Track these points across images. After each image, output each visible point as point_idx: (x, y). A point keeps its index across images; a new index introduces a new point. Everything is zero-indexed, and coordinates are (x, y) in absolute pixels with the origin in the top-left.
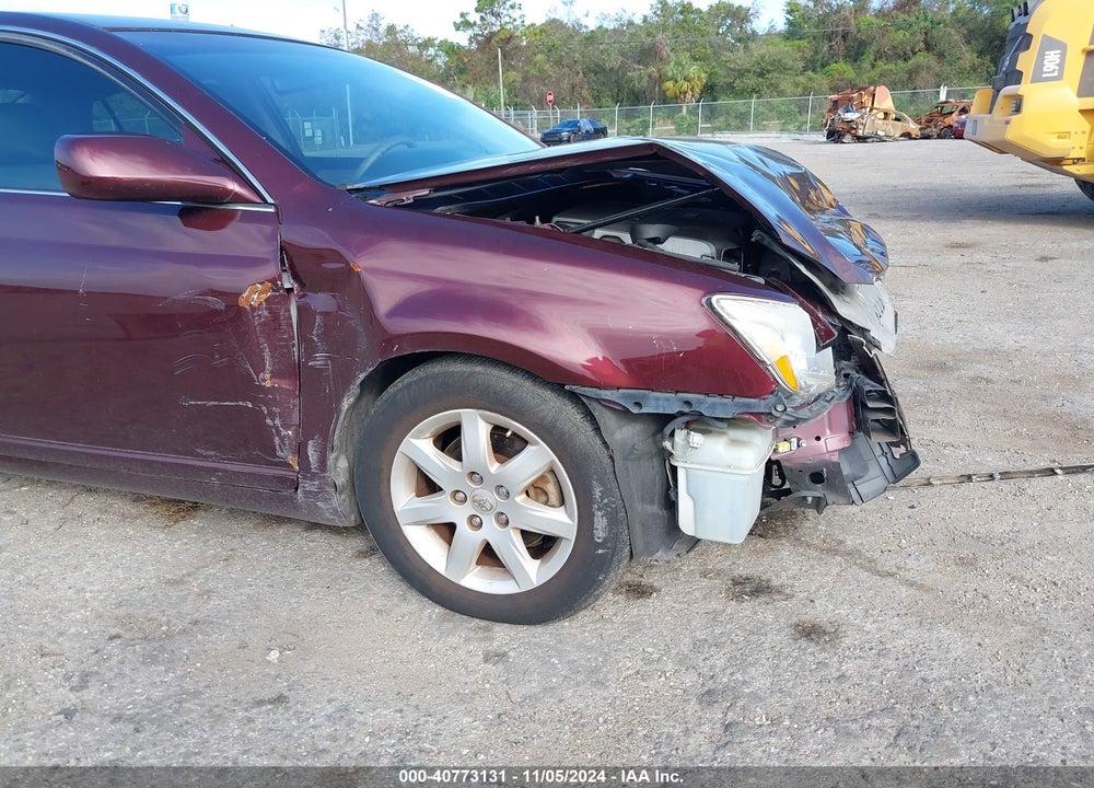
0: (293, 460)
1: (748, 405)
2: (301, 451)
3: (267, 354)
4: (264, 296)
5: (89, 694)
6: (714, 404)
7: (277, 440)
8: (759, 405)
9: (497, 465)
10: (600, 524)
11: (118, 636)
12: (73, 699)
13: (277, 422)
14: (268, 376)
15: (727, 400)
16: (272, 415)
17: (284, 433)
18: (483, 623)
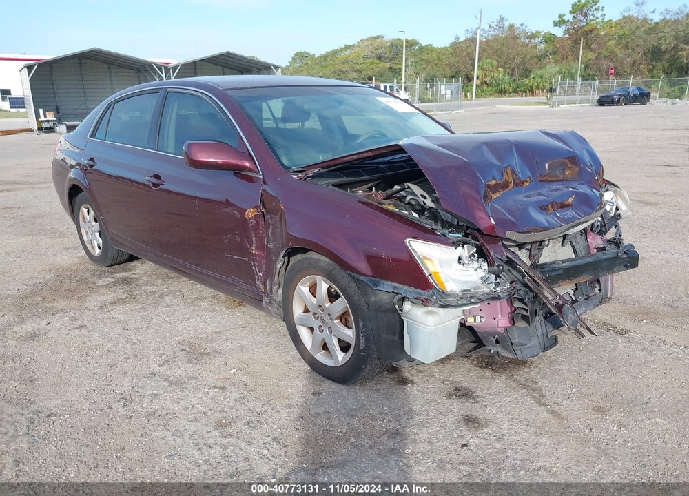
0: (261, 286)
1: (420, 294)
2: (264, 284)
3: (254, 239)
4: (254, 214)
5: (162, 369)
6: (406, 290)
7: (256, 277)
8: (425, 294)
9: (329, 303)
10: (362, 340)
11: (185, 350)
12: (157, 369)
13: (257, 269)
14: (254, 248)
15: (412, 289)
16: (255, 266)
17: (259, 274)
18: (322, 378)
